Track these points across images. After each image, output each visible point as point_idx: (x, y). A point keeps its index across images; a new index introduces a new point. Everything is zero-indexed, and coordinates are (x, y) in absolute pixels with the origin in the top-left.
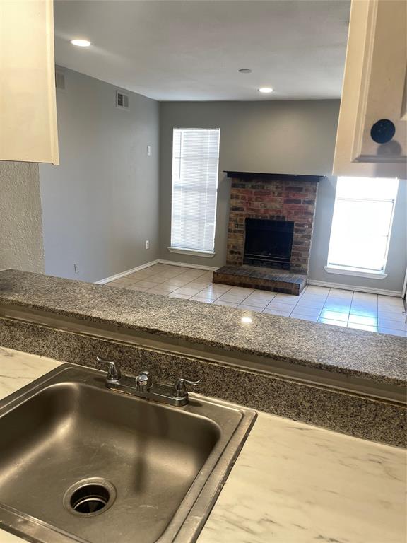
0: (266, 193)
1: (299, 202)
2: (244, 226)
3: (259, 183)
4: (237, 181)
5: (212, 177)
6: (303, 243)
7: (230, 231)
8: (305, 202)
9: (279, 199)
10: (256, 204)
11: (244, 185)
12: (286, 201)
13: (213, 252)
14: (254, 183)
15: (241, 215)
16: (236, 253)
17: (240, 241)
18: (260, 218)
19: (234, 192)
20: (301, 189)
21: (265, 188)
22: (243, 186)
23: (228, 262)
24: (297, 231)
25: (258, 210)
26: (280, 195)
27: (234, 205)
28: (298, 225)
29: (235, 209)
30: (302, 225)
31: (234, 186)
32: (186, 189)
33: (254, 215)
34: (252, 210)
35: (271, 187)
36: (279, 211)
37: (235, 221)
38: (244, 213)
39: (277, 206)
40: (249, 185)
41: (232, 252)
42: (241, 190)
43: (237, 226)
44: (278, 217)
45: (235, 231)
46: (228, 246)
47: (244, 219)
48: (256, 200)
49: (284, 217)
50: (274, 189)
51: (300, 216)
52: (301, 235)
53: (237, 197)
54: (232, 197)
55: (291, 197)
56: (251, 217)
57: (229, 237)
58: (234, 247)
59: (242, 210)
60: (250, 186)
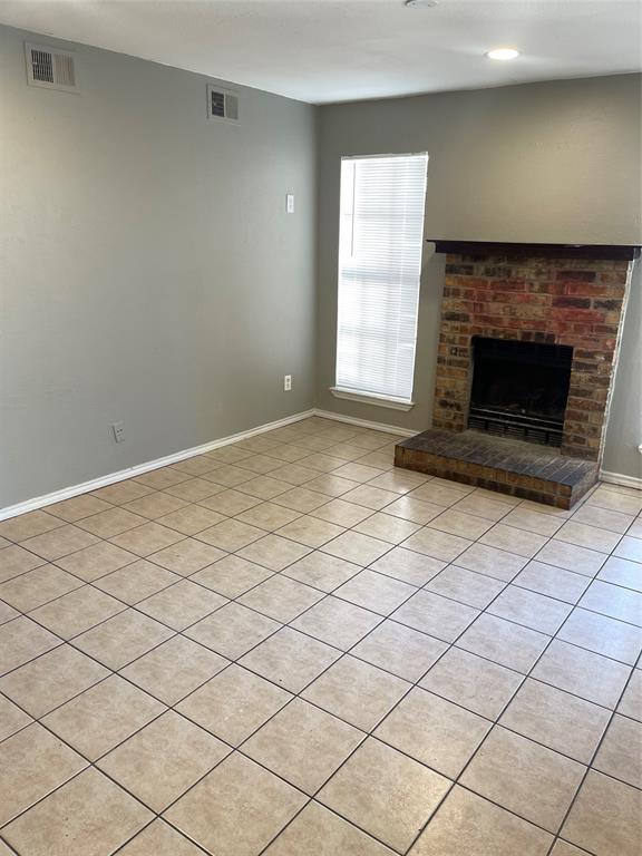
0: (516, 285)
1: (585, 304)
2: (469, 353)
3: (501, 264)
4: (457, 261)
5: (410, 252)
6: (591, 392)
7: (440, 360)
8: (599, 304)
9: (541, 297)
10: (495, 308)
11: (471, 268)
12: (559, 303)
13: (409, 402)
14: (490, 263)
15: (463, 330)
16: (451, 406)
17: (462, 383)
18: (501, 337)
19: (452, 283)
20: (591, 276)
21: (513, 273)
22: (469, 271)
23: (435, 423)
24: (580, 366)
25: (498, 321)
26: (544, 288)
27: (450, 309)
28: (581, 354)
29: (451, 317)
30: (591, 355)
31: (450, 270)
32: (364, 277)
33: (488, 331)
34: (486, 319)
35: (527, 272)
36: (542, 323)
37: (452, 342)
38: (469, 325)
39: (537, 311)
40: (480, 268)
41: (444, 404)
42: (465, 277)
43: (455, 351)
44: (539, 335)
45: (450, 363)
46: (437, 391)
47: (470, 337)
48: (494, 298)
49: (551, 337)
50: (533, 277)
51: (586, 333)
52: (588, 376)
53: (456, 293)
54: (446, 293)
55: (570, 294)
56: (483, 335)
57: (438, 374)
58: (447, 394)
59: (465, 318)
60: (482, 268)
